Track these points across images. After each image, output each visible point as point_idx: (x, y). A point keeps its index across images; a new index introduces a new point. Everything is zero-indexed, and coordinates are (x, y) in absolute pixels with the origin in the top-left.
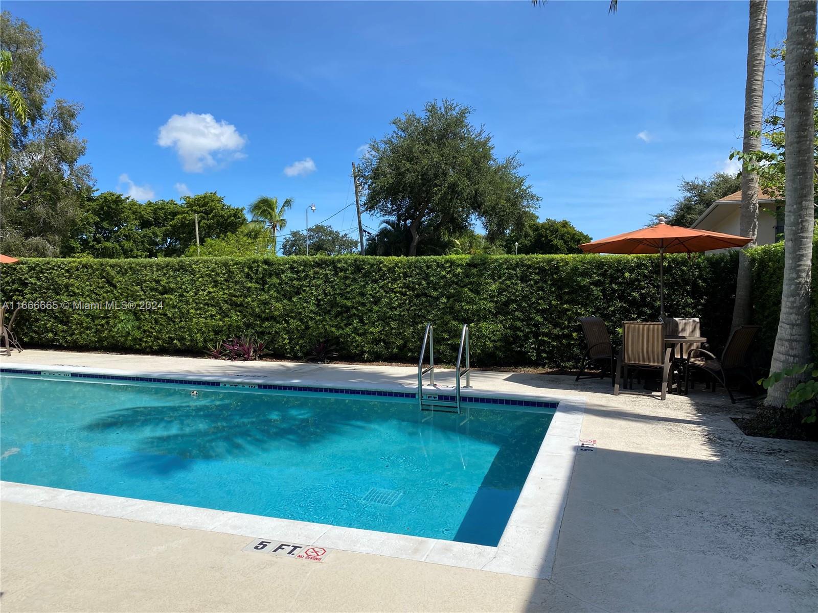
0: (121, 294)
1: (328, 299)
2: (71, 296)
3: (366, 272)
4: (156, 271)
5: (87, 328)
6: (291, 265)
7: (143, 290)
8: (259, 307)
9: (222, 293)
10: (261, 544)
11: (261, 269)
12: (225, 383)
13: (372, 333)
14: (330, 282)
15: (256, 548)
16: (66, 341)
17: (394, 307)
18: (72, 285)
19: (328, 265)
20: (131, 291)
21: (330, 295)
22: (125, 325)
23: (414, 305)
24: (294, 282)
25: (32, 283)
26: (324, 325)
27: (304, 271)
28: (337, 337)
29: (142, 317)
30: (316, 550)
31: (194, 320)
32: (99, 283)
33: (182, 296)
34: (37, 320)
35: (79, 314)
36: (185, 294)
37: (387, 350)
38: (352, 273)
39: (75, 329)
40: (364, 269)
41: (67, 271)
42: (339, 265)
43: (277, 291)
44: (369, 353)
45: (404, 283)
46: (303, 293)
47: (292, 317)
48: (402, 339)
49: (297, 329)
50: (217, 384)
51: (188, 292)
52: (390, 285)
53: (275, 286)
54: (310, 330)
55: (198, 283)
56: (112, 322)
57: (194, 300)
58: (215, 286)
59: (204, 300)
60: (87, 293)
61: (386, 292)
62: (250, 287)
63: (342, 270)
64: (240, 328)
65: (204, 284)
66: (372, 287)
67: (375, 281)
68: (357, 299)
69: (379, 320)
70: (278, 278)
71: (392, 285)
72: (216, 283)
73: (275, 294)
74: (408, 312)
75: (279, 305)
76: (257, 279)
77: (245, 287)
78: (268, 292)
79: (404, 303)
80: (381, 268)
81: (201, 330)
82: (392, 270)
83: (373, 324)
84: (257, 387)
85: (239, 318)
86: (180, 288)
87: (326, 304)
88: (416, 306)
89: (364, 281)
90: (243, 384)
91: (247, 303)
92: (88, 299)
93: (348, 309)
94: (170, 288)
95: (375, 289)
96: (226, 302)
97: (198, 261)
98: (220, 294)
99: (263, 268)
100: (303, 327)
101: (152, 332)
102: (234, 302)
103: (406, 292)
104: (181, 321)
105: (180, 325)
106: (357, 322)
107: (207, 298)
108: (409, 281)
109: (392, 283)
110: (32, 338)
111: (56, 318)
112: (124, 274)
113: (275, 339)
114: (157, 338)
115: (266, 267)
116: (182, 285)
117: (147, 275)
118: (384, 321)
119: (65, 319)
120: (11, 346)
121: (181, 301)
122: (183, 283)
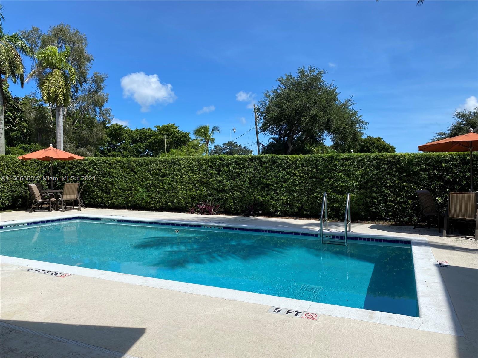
0: (139, 177)
1: (256, 180)
2: (111, 178)
3: (279, 164)
4: (159, 164)
5: (120, 196)
6: (235, 160)
7: (151, 175)
8: (217, 184)
9: (196, 176)
10: (276, 309)
12: (204, 226)
13: (282, 200)
14: (257, 170)
15: (275, 311)
16: (108, 203)
17: (295, 185)
18: (112, 172)
19: (256, 160)
20: (145, 175)
21: (257, 177)
22: (141, 194)
23: (308, 183)
24: (237, 170)
25: (90, 171)
26: (254, 195)
27: (242, 164)
28: (261, 202)
29: (151, 190)
30: (311, 314)
31: (180, 191)
32: (127, 171)
33: (173, 178)
34: (93, 191)
35: (115, 188)
36: (175, 177)
37: (291, 210)
38: (270, 165)
39: (113, 197)
40: (278, 162)
41: (110, 164)
42: (263, 160)
43: (227, 175)
44: (281, 211)
45: (302, 170)
46: (242, 176)
47: (235, 190)
48: (300, 203)
49: (238, 197)
50: (200, 226)
51: (177, 176)
52: (293, 171)
53: (226, 172)
54: (246, 198)
55: (182, 171)
56: (134, 193)
57: (180, 180)
58: (192, 173)
59: (186, 180)
60: (120, 177)
61: (291, 176)
62: (211, 173)
63: (264, 163)
64: (206, 196)
65: (186, 172)
66: (282, 173)
67: (284, 169)
68: (273, 180)
69: (286, 192)
70: (227, 168)
71: (295, 172)
72: (193, 171)
73: (226, 177)
74: (304, 188)
75: (228, 183)
76: (215, 168)
77: (208, 173)
78: (222, 176)
79: (302, 182)
80: (288, 162)
81: (184, 197)
82: (294, 162)
83: (283, 194)
84: (222, 228)
85: (205, 190)
86: (173, 174)
87: (255, 182)
88: (310, 184)
89: (277, 169)
90: (215, 227)
91: (210, 182)
92: (121, 180)
93: (268, 186)
94: (167, 174)
95: (284, 174)
96: (198, 181)
97: (182, 158)
98: (195, 177)
99: (219, 162)
100: (242, 196)
101: (156, 199)
102: (202, 181)
103: (303, 176)
104: (173, 192)
105: (172, 194)
106: (273, 193)
107: (187, 179)
108: (305, 169)
109: (294, 170)
110: (90, 201)
111: (103, 190)
112: (141, 166)
113: (225, 202)
114: (159, 202)
115: (221, 161)
116: (173, 172)
117: (154, 166)
118: (289, 193)
119: (108, 191)
120: (82, 206)
121: (173, 181)
122: (174, 171)
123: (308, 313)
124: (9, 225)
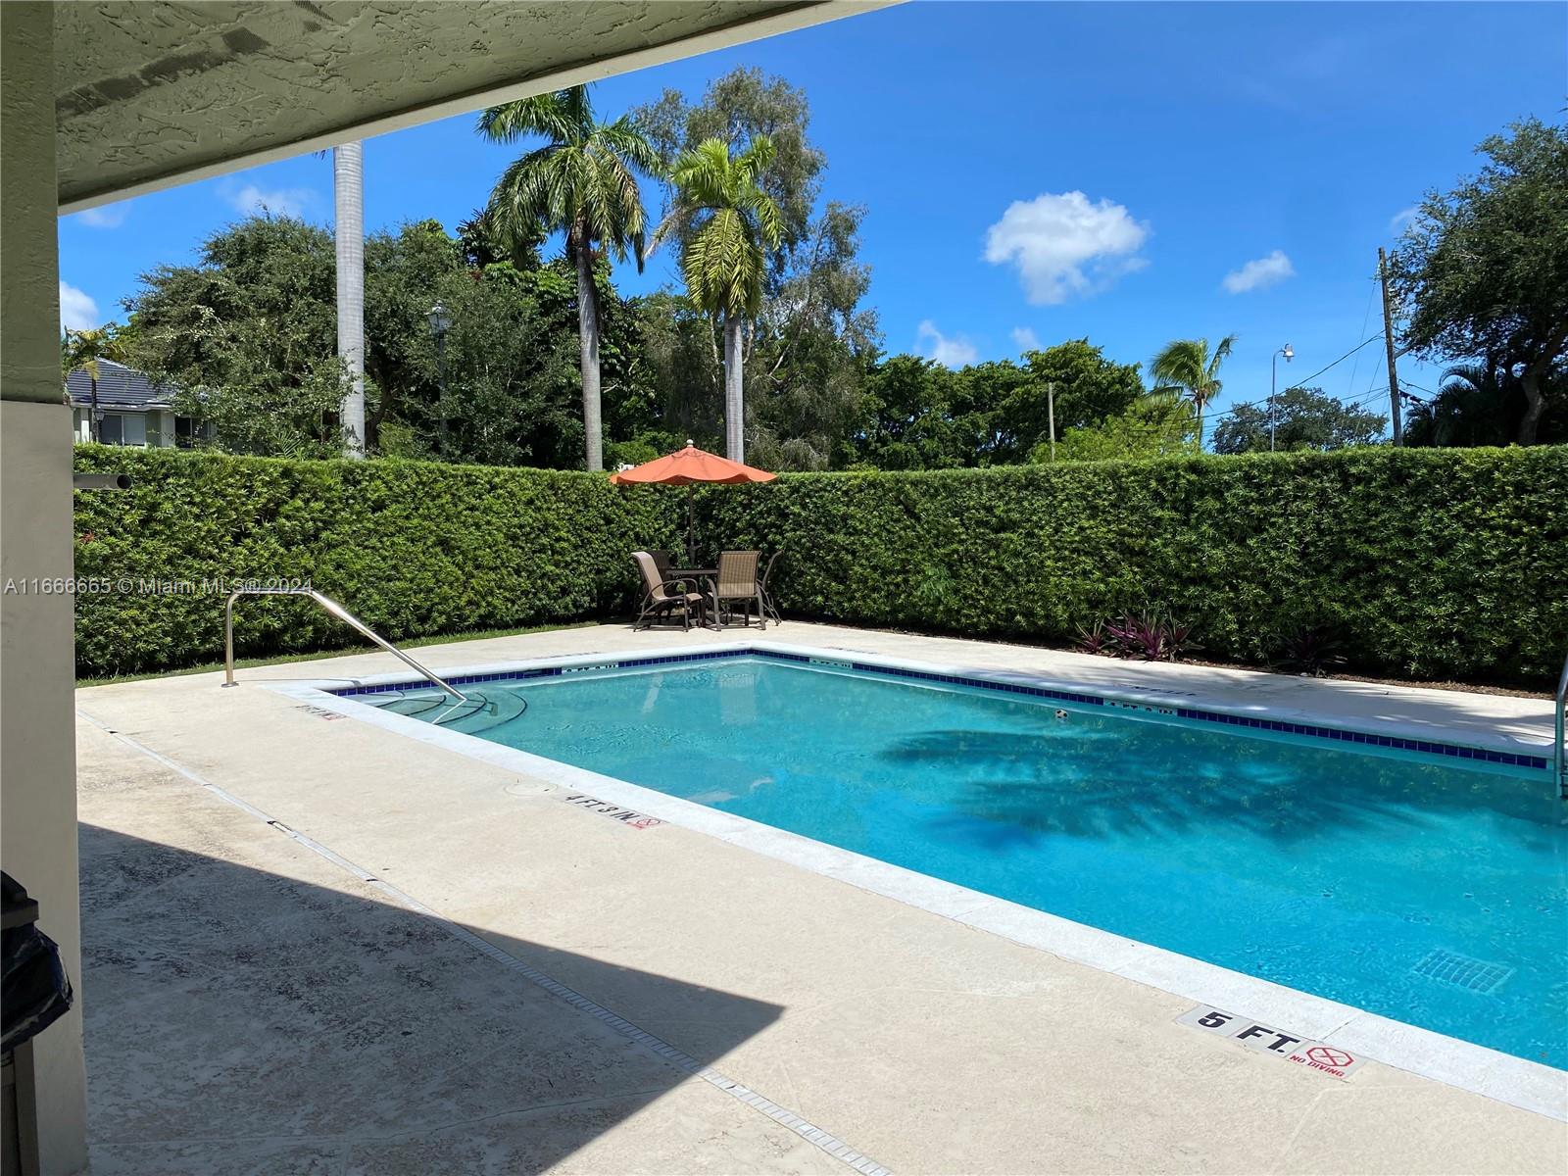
0: (929, 532)
1: (1327, 543)
2: (851, 534)
3: (1419, 484)
4: (987, 490)
5: (875, 589)
6: (1246, 472)
7: (963, 525)
8: (1178, 558)
9: (1105, 530)
10: (1213, 1016)
11: (1184, 481)
12: (1114, 701)
13: (1430, 617)
14: (1331, 506)
15: (1203, 1022)
16: (843, 610)
17: (1487, 562)
18: (853, 517)
19: (1326, 472)
20: (944, 526)
21: (1331, 533)
22: (933, 585)
23: (1543, 556)
24: (1251, 507)
25: (794, 514)
26: (1316, 597)
27: (1273, 483)
28: (1346, 624)
29: (962, 572)
30: (1331, 1053)
31: (1051, 578)
32: (893, 513)
33: (1031, 535)
34: (801, 574)
35: (862, 565)
36: (1036, 531)
37: (1468, 657)
38: (1383, 487)
39: (855, 591)
40: (1413, 476)
41: (846, 493)
42: (1353, 470)
43: (1215, 525)
44: (1422, 660)
45: (1517, 507)
46: (1271, 530)
47: (1244, 578)
48: (1506, 633)
49: (1256, 604)
50: (1097, 701)
51: (1042, 528)
52: (1478, 511)
53: (1210, 516)
54: (1285, 606)
55: (1060, 511)
56: (912, 579)
57: (1052, 543)
58: (1093, 517)
59: (1072, 543)
60: (875, 530)
61: (1470, 528)
62: (1159, 519)
63: (1359, 479)
64: (1139, 597)
65: (1073, 514)
66: (1432, 516)
67: (1441, 503)
68: (1395, 543)
69: (1447, 589)
70: (1217, 499)
71: (1484, 513)
72: (1094, 511)
73: (1211, 531)
74: (1525, 574)
75: (1218, 553)
76: (1174, 502)
77: (1149, 518)
78: (1196, 528)
79: (1515, 552)
80: (1455, 474)
81: (1065, 598)
82: (1484, 477)
83: (1433, 597)
84: (1175, 714)
85: (1138, 577)
86: (1029, 520)
87: (1320, 552)
88: (1548, 559)
89: (1411, 503)
90: (1149, 706)
91: (1154, 549)
92: (876, 539)
93: (1371, 564)
94: (1010, 520)
95: (1440, 520)
96: (1112, 546)
97: (1061, 470)
98: (1101, 532)
99: (1188, 480)
100: (1269, 600)
101: (979, 600)
102: (1128, 547)
103: (1520, 527)
104: (1029, 581)
105: (1027, 588)
106: (1394, 593)
107: (1077, 538)
108: (1530, 502)
109: (1483, 507)
110: (794, 603)
111: (828, 570)
112: (933, 497)
113: (1209, 621)
114: (986, 611)
115: (1193, 477)
116: (1031, 515)
117: (971, 498)
118: (1460, 592)
119: (841, 574)
120: (768, 614)
121: (1029, 544)
122: (1034, 512)
123: (1324, 1049)
124: (574, 666)
